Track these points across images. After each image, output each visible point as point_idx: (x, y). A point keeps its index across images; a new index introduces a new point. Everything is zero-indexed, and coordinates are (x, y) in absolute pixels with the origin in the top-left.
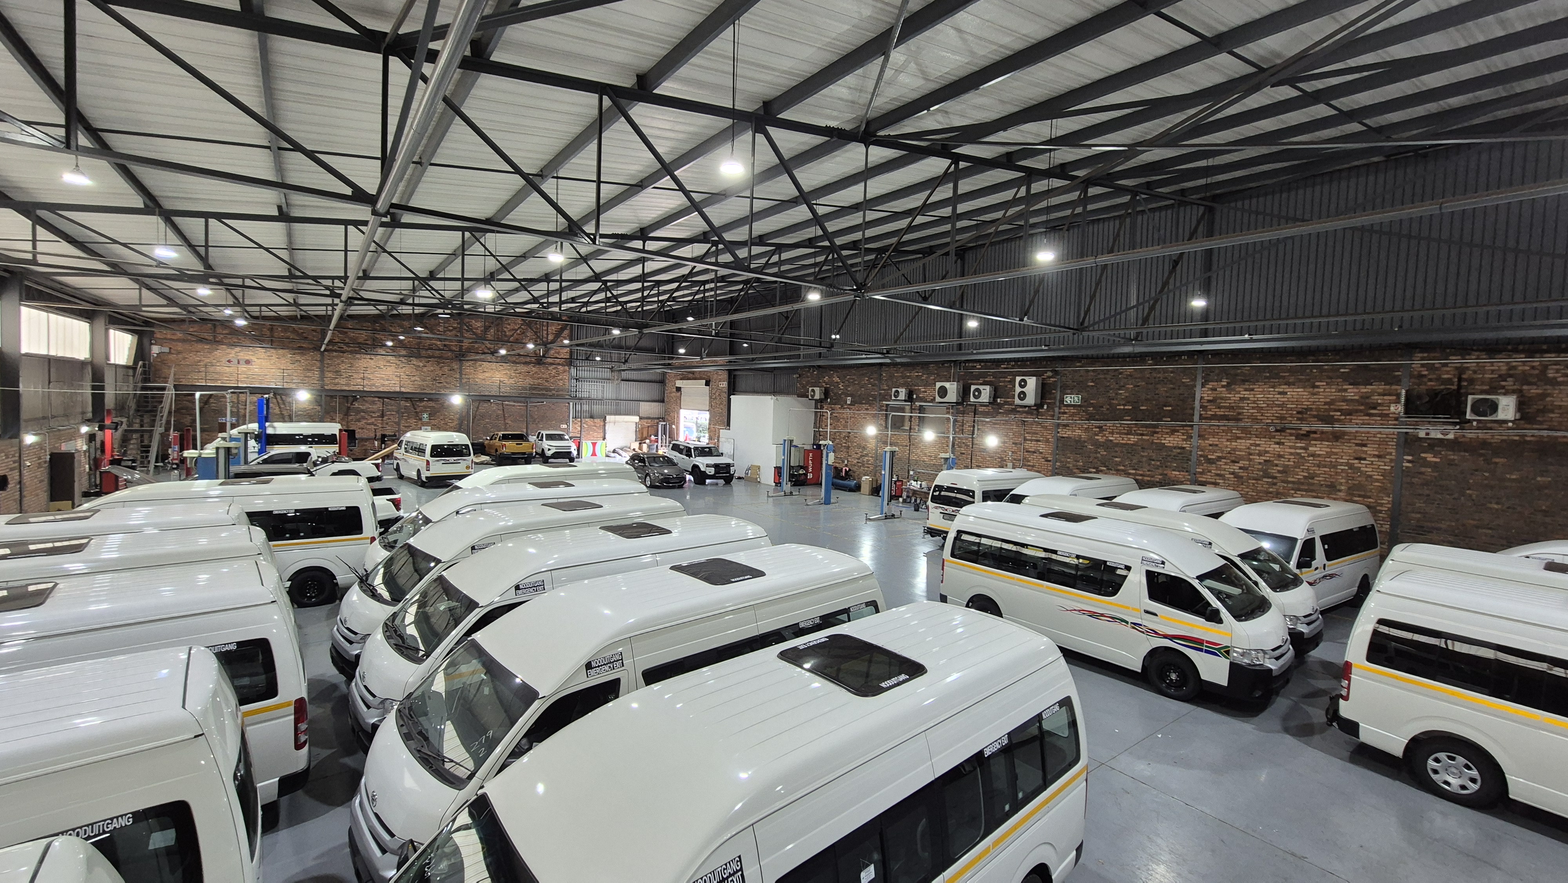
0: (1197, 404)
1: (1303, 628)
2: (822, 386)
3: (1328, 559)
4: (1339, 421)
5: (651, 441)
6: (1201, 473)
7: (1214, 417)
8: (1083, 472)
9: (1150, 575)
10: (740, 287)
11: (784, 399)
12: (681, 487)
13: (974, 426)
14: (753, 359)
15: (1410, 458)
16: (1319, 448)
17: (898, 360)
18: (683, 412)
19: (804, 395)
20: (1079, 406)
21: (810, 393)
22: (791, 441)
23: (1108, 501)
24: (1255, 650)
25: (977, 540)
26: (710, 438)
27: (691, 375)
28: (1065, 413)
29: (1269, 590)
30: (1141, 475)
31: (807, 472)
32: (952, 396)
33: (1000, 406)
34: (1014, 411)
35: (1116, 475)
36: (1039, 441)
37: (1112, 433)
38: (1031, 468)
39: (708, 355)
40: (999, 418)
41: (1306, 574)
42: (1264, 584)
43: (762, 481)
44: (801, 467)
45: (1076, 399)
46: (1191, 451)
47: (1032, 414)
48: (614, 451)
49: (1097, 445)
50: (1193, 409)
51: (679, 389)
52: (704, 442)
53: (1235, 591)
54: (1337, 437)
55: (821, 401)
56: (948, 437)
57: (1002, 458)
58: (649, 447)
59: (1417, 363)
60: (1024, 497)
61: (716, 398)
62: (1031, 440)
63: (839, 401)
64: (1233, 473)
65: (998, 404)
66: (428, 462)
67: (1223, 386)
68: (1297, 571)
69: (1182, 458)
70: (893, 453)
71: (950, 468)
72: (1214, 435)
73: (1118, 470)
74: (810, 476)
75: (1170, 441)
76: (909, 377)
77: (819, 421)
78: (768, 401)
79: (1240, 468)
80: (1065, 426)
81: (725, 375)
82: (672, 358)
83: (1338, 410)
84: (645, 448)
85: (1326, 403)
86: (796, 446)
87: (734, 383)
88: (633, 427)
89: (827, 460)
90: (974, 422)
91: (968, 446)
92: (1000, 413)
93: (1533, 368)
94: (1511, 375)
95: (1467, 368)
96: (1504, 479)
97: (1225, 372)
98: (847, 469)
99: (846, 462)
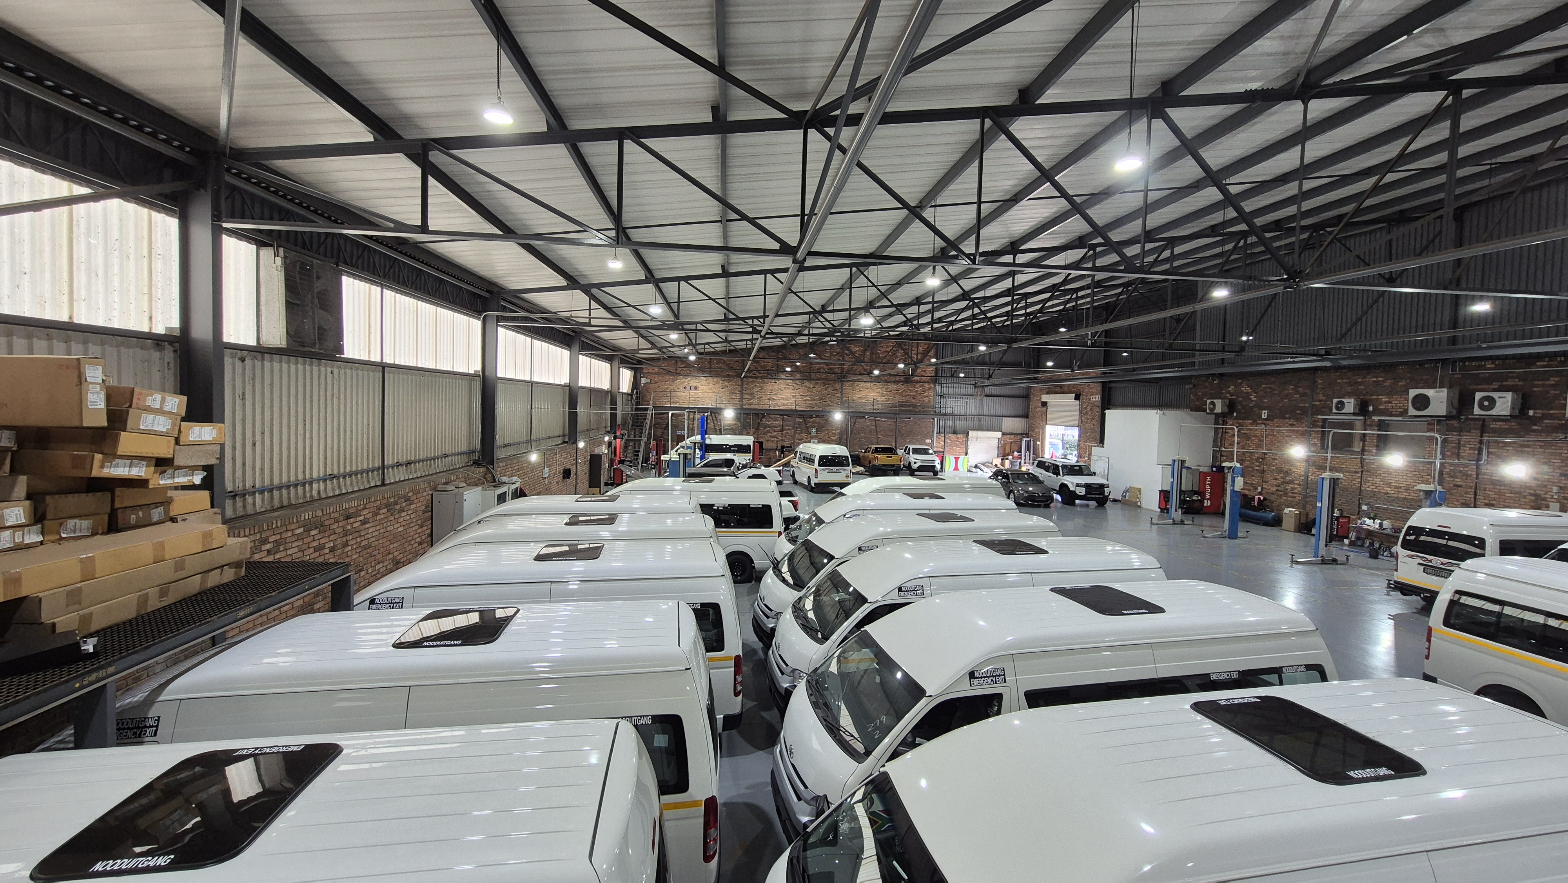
2: (1226, 398)
5: (1014, 458)
10: (1120, 290)
11: (1171, 414)
13: (1480, 450)
14: (1134, 370)
17: (1345, 363)
18: (1049, 429)
19: (1200, 408)
22: (1183, 462)
26: (1080, 456)
27: (1058, 389)
31: (1204, 498)
33: (1534, 420)
39: (1080, 368)
40: (1532, 438)
43: (1144, 505)
44: (1195, 493)
48: (976, 467)
51: (1045, 404)
52: (1072, 459)
55: (1223, 415)
57: (1536, 495)
58: (1012, 463)
61: (1087, 413)
65: (1530, 418)
66: (816, 470)
70: (1334, 482)
71: (1436, 504)
74: (1207, 503)
77: (1220, 439)
78: (1152, 417)
82: (1038, 372)
84: (1007, 464)
86: (1188, 468)
87: (1109, 395)
88: (995, 443)
89: (1233, 486)
90: (1481, 442)
91: (1468, 476)
92: (1534, 431)
98: (1262, 498)
99: (1259, 489)
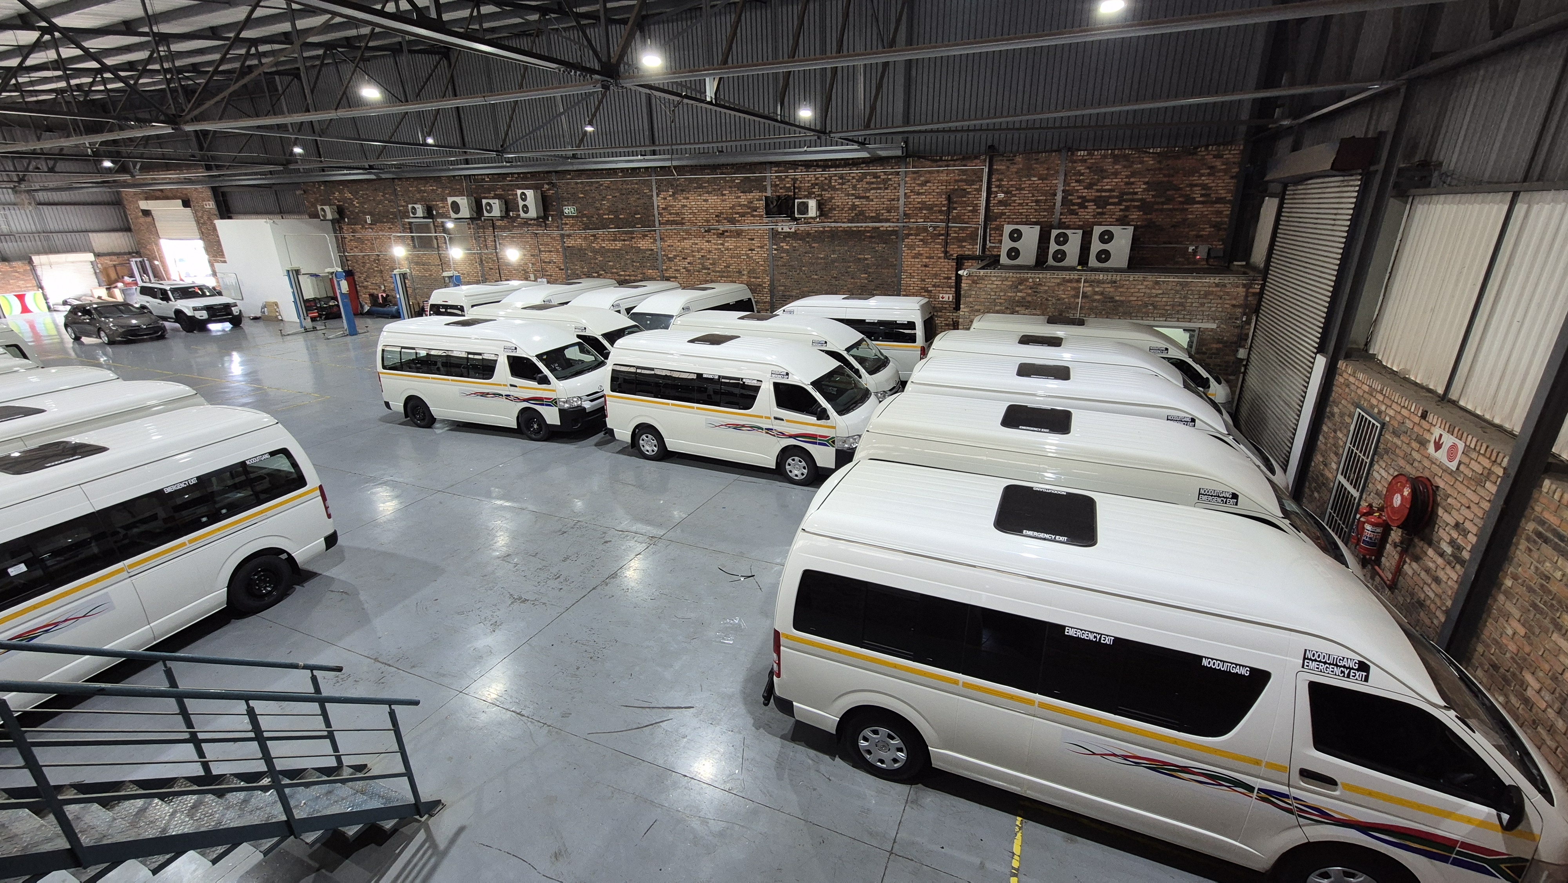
0: (656, 212)
4: (739, 221)
6: (666, 270)
7: (668, 222)
12: (161, 337)
13: (495, 241)
15: (775, 247)
16: (730, 243)
18: (165, 244)
19: (315, 215)
20: (576, 217)
21: (321, 213)
22: (297, 268)
24: (575, 397)
26: (214, 275)
27: (159, 194)
28: (566, 224)
30: (629, 275)
32: (465, 212)
33: (511, 219)
34: (523, 224)
35: (610, 277)
36: (551, 251)
37: (603, 240)
38: (549, 277)
40: (514, 231)
43: (285, 318)
44: (326, 298)
45: (572, 210)
46: (657, 252)
47: (541, 226)
49: (594, 251)
50: (654, 216)
51: (147, 213)
54: (739, 234)
55: (336, 221)
56: (475, 253)
59: (771, 175)
61: (205, 223)
62: (545, 251)
63: (357, 220)
64: (685, 268)
67: (670, 196)
69: (652, 257)
70: (402, 276)
71: (456, 284)
72: (670, 237)
73: (612, 273)
75: (644, 244)
76: (424, 192)
77: (341, 244)
78: (262, 225)
79: (689, 263)
80: (569, 236)
81: (210, 193)
83: (737, 213)
85: (731, 208)
86: (306, 274)
87: (223, 202)
88: (89, 269)
89: (340, 289)
90: (494, 236)
91: (494, 260)
92: (514, 227)
93: (826, 179)
94: (817, 184)
95: (797, 179)
96: (818, 258)
97: (670, 184)
98: (384, 295)
99: (383, 288)
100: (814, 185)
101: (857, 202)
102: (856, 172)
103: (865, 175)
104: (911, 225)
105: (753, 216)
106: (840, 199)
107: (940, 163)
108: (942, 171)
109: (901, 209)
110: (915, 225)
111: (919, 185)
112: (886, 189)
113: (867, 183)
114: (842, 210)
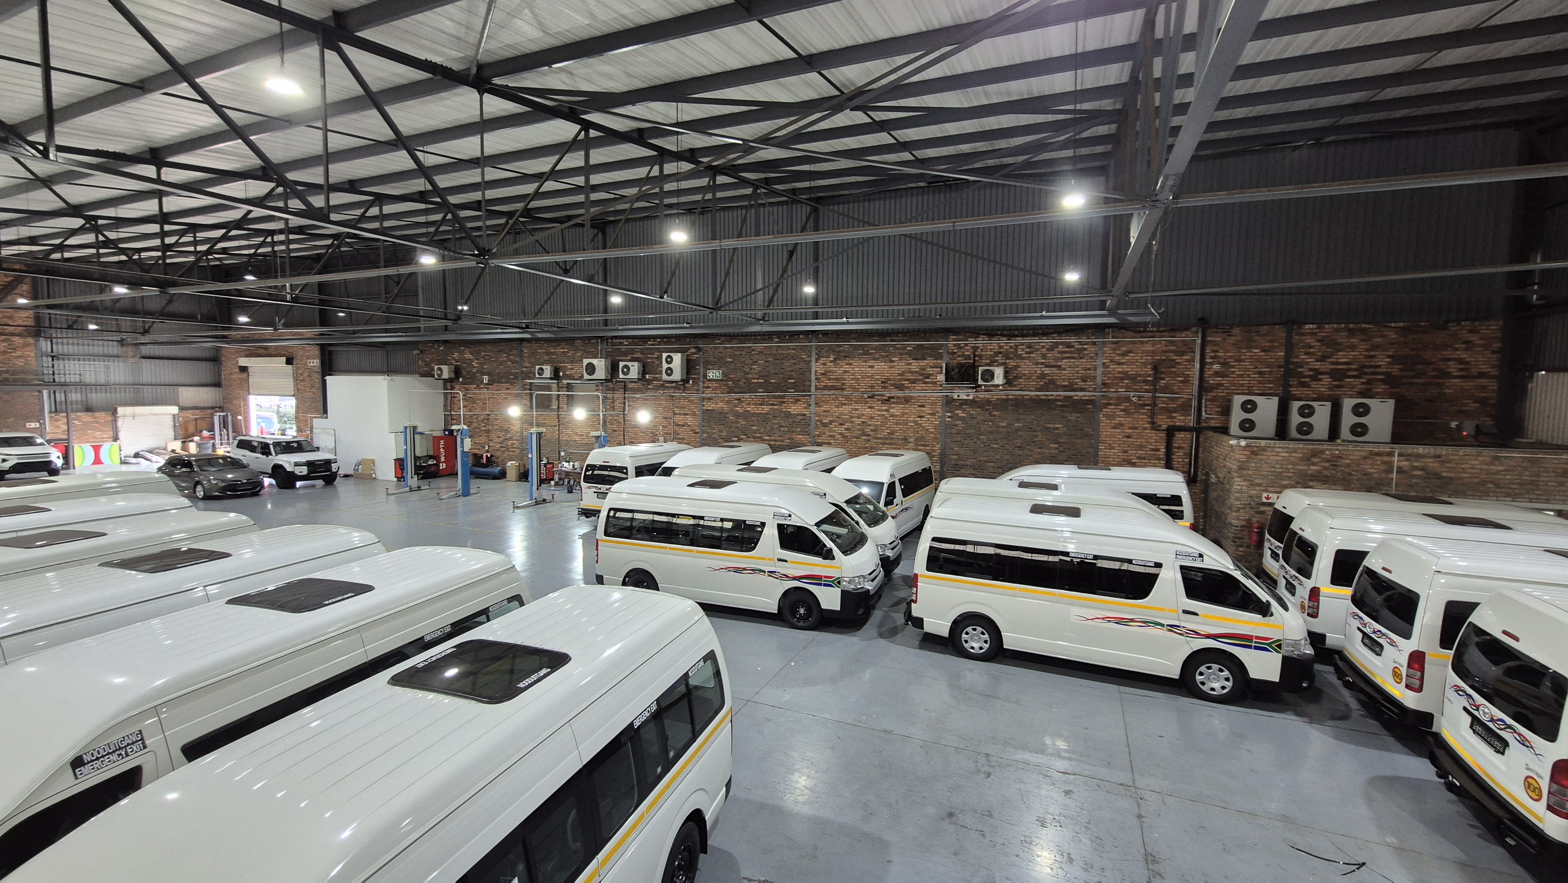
0: (813, 377)
1: (890, 553)
2: (451, 364)
3: (904, 497)
4: (907, 388)
5: (202, 438)
6: (819, 436)
7: (826, 388)
8: (727, 441)
9: (780, 527)
10: (329, 242)
11: (401, 380)
12: (256, 494)
13: (624, 403)
14: (354, 332)
15: (949, 414)
16: (896, 410)
17: (540, 335)
18: (253, 400)
19: (428, 374)
20: (720, 380)
21: (436, 372)
22: (415, 428)
23: (748, 466)
24: (858, 577)
25: (629, 515)
26: (299, 430)
27: (262, 351)
28: (708, 387)
29: (866, 527)
30: (774, 440)
31: (439, 462)
32: (601, 372)
33: (649, 382)
34: (663, 387)
35: (754, 442)
36: (687, 414)
37: (749, 404)
38: (681, 441)
39: (286, 326)
40: (649, 394)
41: (892, 510)
42: (863, 522)
43: (379, 477)
44: (431, 457)
45: (717, 374)
46: (810, 417)
47: (679, 389)
48: (137, 455)
49: (737, 415)
50: (810, 381)
51: (244, 369)
52: (291, 433)
53: (843, 531)
54: (907, 400)
55: (450, 380)
56: (599, 415)
57: (653, 433)
58: (199, 445)
59: (951, 343)
60: (673, 469)
61: (303, 380)
62: (680, 414)
63: (473, 379)
64: (840, 434)
65: (647, 380)
67: (831, 362)
68: (884, 509)
69: (804, 422)
70: (539, 435)
71: (602, 446)
72: (826, 402)
73: (755, 437)
74: (443, 466)
75: (794, 409)
76: (554, 353)
77: (449, 403)
78: (380, 383)
79: (846, 429)
80: (710, 399)
81: (316, 351)
82: (230, 329)
83: (907, 380)
84: (193, 448)
85: (899, 375)
86: (420, 433)
87: (330, 360)
88: (169, 421)
89: (462, 447)
90: (625, 398)
91: (620, 423)
92: (650, 389)
93: (1011, 347)
94: (1000, 353)
95: (978, 347)
96: (999, 427)
97: (831, 350)
98: (489, 455)
99: (487, 448)
100: (996, 354)
101: (1047, 371)
102: (1046, 341)
103: (1057, 345)
104: (1111, 395)
105: (925, 383)
106: (1026, 367)
107: (1142, 334)
108: (1147, 342)
109: (1099, 380)
110: (1115, 395)
111: (1119, 355)
112: (1082, 358)
113: (1059, 352)
114: (1030, 378)
